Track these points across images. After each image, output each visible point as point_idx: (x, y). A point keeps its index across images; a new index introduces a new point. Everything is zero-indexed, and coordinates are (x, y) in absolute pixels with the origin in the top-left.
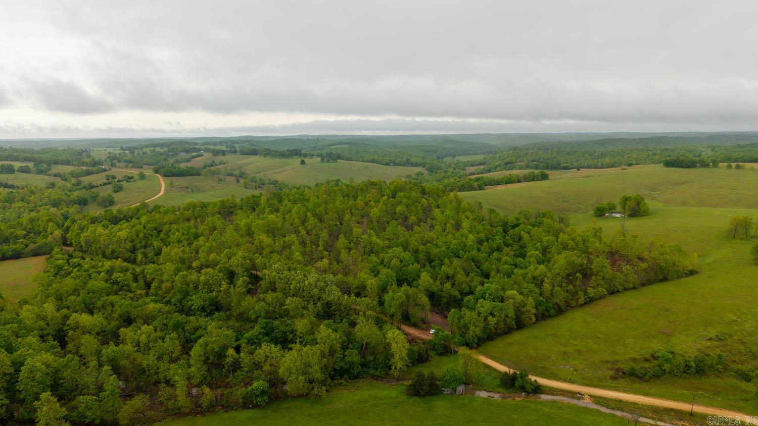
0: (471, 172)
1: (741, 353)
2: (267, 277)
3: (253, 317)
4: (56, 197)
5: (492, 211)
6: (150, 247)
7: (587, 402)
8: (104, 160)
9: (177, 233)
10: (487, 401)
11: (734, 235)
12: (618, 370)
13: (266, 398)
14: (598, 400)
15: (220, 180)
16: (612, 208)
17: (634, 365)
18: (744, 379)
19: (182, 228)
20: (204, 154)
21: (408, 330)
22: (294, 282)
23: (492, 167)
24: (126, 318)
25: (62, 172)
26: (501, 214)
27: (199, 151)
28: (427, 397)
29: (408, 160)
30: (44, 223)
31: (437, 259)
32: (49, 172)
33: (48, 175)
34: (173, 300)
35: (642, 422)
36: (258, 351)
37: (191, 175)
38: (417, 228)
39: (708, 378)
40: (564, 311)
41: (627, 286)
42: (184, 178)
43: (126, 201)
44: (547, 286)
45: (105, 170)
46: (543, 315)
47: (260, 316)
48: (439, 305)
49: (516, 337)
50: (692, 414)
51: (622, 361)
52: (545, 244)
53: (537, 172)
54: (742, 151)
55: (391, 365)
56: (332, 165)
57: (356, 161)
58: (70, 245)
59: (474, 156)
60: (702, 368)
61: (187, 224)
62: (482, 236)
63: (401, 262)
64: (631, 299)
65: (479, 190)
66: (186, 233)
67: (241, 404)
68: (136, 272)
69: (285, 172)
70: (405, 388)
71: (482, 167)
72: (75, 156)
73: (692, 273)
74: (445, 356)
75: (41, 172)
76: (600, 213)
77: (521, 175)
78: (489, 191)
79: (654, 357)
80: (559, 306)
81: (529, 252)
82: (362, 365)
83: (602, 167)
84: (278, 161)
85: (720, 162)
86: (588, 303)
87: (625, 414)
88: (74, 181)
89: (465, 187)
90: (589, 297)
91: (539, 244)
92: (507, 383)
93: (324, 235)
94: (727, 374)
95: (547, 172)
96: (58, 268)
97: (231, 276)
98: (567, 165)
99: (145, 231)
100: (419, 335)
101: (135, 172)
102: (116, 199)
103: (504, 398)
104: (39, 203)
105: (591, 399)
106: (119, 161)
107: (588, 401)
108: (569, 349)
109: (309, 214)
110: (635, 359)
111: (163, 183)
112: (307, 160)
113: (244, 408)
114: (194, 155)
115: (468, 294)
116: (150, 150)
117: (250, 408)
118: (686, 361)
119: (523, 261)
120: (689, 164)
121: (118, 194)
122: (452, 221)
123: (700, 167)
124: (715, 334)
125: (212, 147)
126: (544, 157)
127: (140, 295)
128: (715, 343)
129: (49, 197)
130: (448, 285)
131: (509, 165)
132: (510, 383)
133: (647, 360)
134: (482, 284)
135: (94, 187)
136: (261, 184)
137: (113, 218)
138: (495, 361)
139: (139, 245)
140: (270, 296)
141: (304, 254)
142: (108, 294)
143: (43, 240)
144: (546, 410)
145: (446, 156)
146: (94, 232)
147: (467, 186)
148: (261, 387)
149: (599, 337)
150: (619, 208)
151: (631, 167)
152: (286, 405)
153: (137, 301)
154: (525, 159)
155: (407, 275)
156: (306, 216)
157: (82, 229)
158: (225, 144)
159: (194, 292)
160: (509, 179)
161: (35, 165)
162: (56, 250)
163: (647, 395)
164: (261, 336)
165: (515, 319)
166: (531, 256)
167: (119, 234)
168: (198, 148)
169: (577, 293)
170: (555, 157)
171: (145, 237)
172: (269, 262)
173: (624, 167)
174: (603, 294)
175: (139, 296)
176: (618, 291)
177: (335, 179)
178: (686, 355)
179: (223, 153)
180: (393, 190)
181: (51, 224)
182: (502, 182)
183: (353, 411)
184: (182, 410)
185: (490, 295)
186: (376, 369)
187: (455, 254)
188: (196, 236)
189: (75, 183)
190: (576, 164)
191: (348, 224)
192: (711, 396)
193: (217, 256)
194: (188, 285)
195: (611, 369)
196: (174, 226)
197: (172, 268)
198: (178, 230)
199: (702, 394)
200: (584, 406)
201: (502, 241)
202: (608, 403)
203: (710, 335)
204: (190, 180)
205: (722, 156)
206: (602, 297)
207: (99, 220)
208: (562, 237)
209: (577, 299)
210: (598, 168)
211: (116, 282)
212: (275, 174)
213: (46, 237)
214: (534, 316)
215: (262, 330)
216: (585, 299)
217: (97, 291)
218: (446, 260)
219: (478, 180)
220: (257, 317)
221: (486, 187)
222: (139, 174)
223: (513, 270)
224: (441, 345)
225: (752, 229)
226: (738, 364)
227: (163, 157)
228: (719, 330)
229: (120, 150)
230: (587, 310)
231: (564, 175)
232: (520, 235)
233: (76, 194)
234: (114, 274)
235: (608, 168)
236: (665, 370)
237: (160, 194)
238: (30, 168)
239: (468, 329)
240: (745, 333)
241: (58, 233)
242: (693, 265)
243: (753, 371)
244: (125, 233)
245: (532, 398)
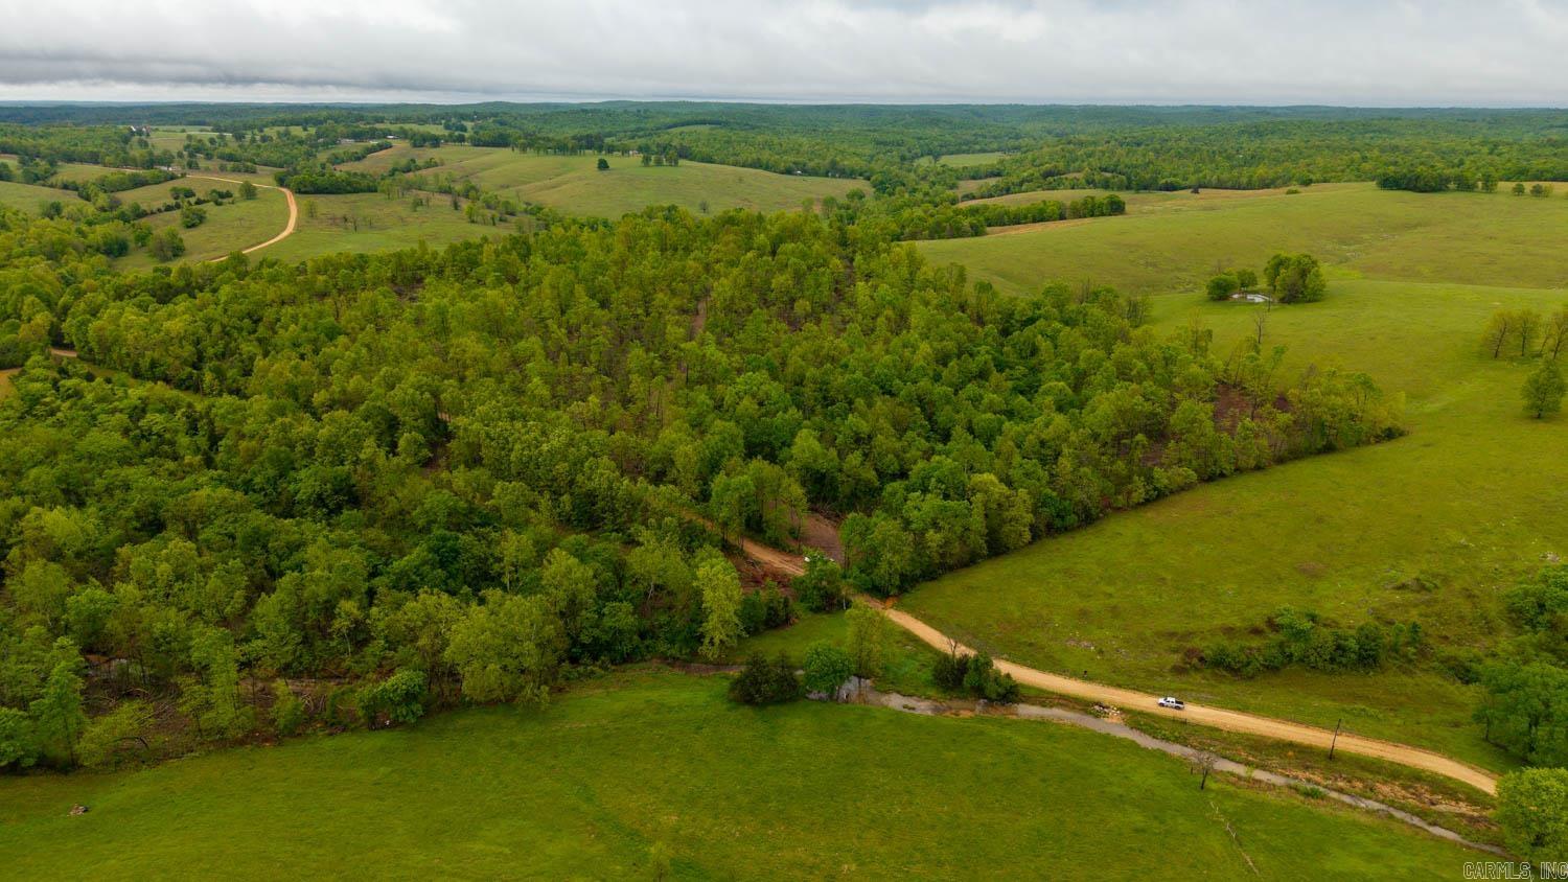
0: (968, 192)
1: (1462, 618)
2: (461, 433)
3: (421, 523)
4: (54, 238)
5: (984, 288)
6: (233, 355)
7: (1113, 725)
8: (174, 152)
9: (293, 327)
10: (898, 719)
11: (1497, 351)
12: (1190, 653)
13: (417, 707)
14: (1136, 719)
15: (418, 203)
16: (1247, 283)
17: (1226, 643)
18: (1460, 678)
19: (305, 316)
20: (395, 143)
21: (757, 555)
22: (518, 446)
23: (1013, 184)
24: (151, 517)
25: (79, 181)
26: (1005, 291)
27: (385, 137)
28: (770, 708)
29: (834, 164)
30: (14, 298)
31: (841, 397)
32: (53, 180)
33: (52, 186)
34: (258, 480)
35: (1222, 771)
36: (410, 605)
37: (356, 191)
38: (810, 326)
39: (1383, 673)
40: (1098, 518)
41: (1241, 463)
42: (341, 197)
43: (205, 251)
44: (1066, 463)
45: (173, 177)
46: (1049, 526)
47: (434, 522)
48: (835, 499)
49: (986, 574)
50: (1332, 755)
51: (1202, 632)
52: (1082, 365)
53: (1101, 195)
54: (1555, 155)
55: (702, 636)
56: (666, 171)
57: (722, 163)
58: (70, 347)
59: (982, 155)
60: (1371, 653)
61: (316, 306)
62: (950, 345)
63: (761, 404)
64: (1249, 494)
65: (972, 236)
66: (311, 325)
67: (362, 720)
68: (195, 412)
69: (564, 187)
70: (726, 684)
71: (992, 181)
72: (113, 144)
73: (1390, 435)
74: (828, 612)
75: (35, 179)
76: (1221, 293)
77: (1068, 203)
78: (996, 237)
79: (1272, 625)
80: (1086, 510)
81: (1045, 383)
82: (643, 636)
83: (1249, 186)
84: (551, 161)
85: (1501, 180)
86: (1154, 500)
87: (1189, 751)
88: (103, 199)
89: (944, 229)
90: (1155, 489)
91: (1068, 365)
92: (947, 678)
93: (603, 338)
94: (1425, 667)
95: (1123, 196)
96: (31, 400)
97: (389, 428)
98: (1172, 179)
99: (225, 320)
100: (781, 566)
101: (234, 182)
102: (187, 244)
103: (936, 710)
104: (17, 250)
105: (1123, 716)
106: (209, 157)
107: (1115, 721)
108: (1093, 605)
109: (580, 289)
110: (1232, 629)
111: (293, 206)
112: (613, 160)
113: (370, 729)
114: (373, 146)
115: (894, 477)
116: (278, 133)
117: (384, 727)
118: (1339, 637)
119: (1027, 403)
120: (1433, 184)
121: (193, 232)
122: (889, 312)
123: (1454, 190)
124: (1414, 576)
125: (415, 127)
126: (1127, 161)
127: (190, 465)
128: (1410, 596)
129: (39, 237)
130: (854, 459)
131: (1050, 179)
132: (954, 679)
133: (1256, 631)
134: (928, 455)
135: (144, 214)
136: (508, 213)
137: (161, 289)
138: (932, 627)
139: (211, 351)
140: (460, 478)
141: (552, 381)
142: (126, 462)
143: (9, 336)
144: (1021, 740)
145: (922, 155)
146: (115, 320)
147: (948, 227)
148: (404, 687)
149: (1163, 579)
150: (1263, 283)
151: (1308, 188)
152: (463, 721)
153: (183, 478)
154: (1086, 164)
155: (770, 435)
156: (572, 292)
157: (94, 312)
158: (443, 122)
159: (304, 463)
160: (1042, 211)
161: (23, 162)
162: (36, 357)
163: (1243, 709)
164: (427, 568)
165: (987, 535)
166: (1046, 393)
167: (167, 325)
168: (381, 130)
169: (1129, 479)
170: (1150, 162)
171: (225, 333)
172: (469, 400)
173: (1293, 188)
174: (1187, 481)
175: (188, 469)
176: (1222, 475)
177: (666, 205)
178: (1344, 622)
179: (435, 142)
180: (777, 235)
181: (30, 299)
182: (1026, 217)
183: (606, 737)
184: (229, 734)
185: (939, 481)
186: (672, 642)
187: (882, 388)
188: (332, 334)
189: (105, 204)
190: (1193, 179)
191: (660, 314)
192: (1381, 716)
193: (363, 382)
194: (292, 447)
195: (1175, 651)
196: (289, 310)
197: (265, 407)
198: (295, 319)
199: (1364, 710)
200: (1103, 732)
201: (990, 356)
202: (1157, 725)
203: (1404, 579)
204: (354, 202)
205: (1509, 165)
206: (1185, 488)
207: (133, 293)
208: (1120, 349)
209: (1129, 493)
210: (1239, 189)
211: (146, 435)
212: (541, 190)
213: (15, 328)
214: (1027, 529)
215: (430, 556)
216: (1147, 492)
217: (99, 455)
218: (860, 402)
219: (974, 211)
220: (430, 522)
221: (988, 229)
222: (242, 185)
223: (1001, 423)
224: (819, 590)
225: (1538, 337)
226: (1452, 643)
227: (304, 148)
228: (1425, 567)
229: (213, 131)
230: (1149, 515)
231: (1160, 204)
232: (1034, 344)
233: (100, 232)
234: (148, 415)
235: (1263, 188)
236: (1291, 655)
237: (285, 234)
238: (12, 169)
239: (878, 557)
240: (1479, 575)
241: (42, 318)
242: (1395, 417)
243: (1480, 661)
244: (181, 324)
245: (997, 713)
